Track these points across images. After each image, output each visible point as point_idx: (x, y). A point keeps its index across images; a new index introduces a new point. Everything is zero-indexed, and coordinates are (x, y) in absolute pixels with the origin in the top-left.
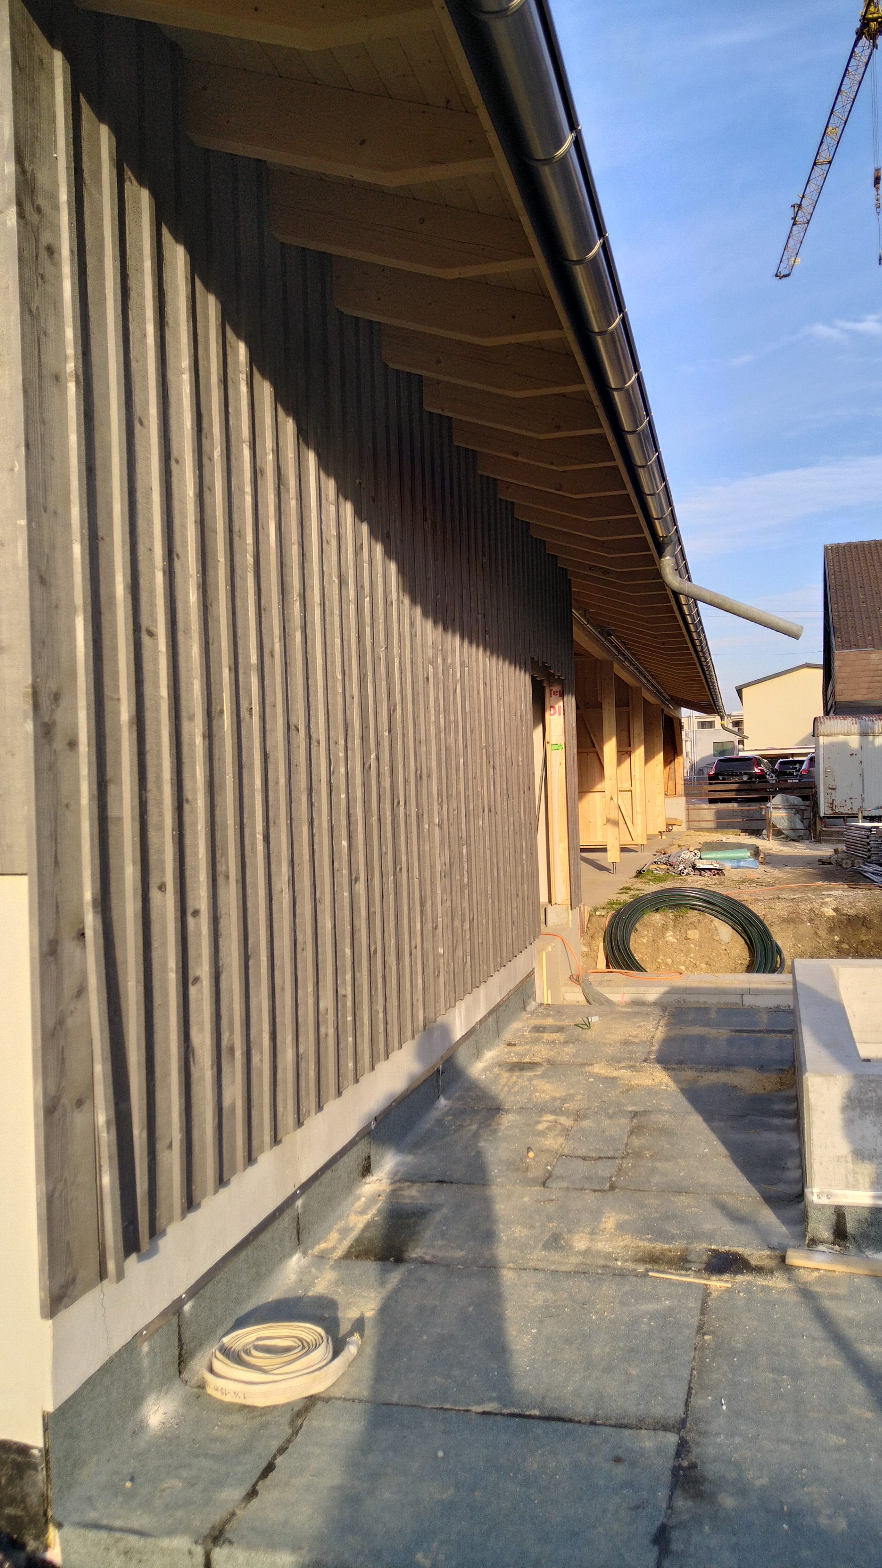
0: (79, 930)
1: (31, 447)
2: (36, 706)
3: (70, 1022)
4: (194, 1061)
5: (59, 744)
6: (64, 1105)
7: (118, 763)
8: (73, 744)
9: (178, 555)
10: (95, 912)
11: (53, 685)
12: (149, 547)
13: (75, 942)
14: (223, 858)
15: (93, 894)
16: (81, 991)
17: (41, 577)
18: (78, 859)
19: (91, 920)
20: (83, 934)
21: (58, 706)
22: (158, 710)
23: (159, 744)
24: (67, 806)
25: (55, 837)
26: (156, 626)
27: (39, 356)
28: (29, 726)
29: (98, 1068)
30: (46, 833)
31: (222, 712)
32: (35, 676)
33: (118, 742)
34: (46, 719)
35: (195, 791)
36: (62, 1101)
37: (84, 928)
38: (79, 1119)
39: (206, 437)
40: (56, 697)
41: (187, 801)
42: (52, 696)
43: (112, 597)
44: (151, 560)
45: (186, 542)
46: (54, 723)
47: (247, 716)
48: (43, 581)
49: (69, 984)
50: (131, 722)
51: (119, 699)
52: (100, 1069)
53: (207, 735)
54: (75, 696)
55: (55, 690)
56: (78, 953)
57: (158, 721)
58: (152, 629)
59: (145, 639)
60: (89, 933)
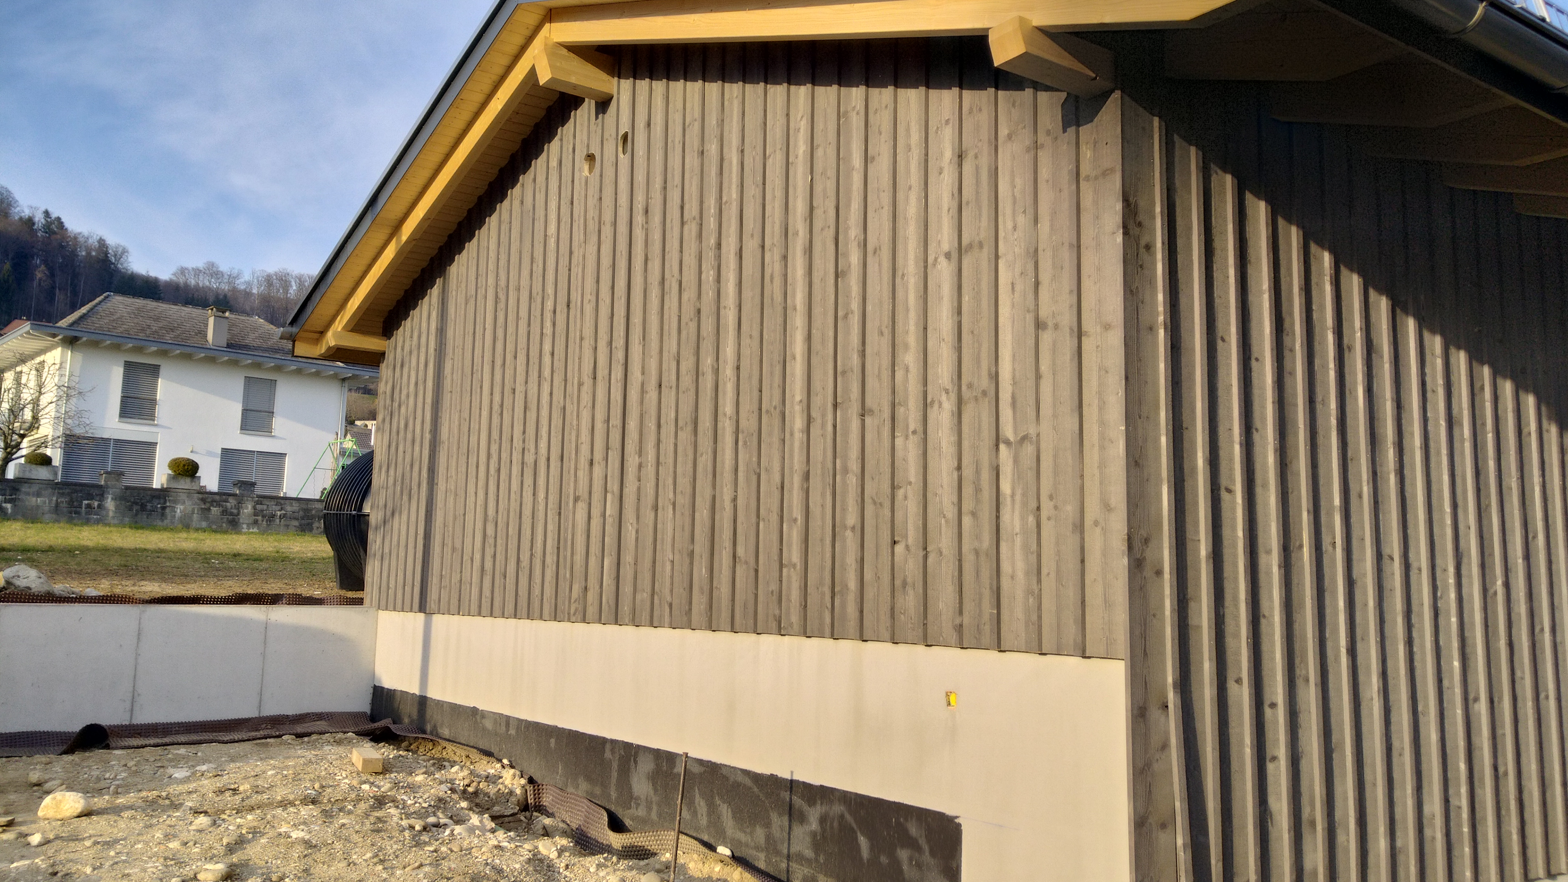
0: (1163, 703)
1: (1130, 379)
2: (1130, 548)
3: (1156, 767)
4: (1272, 823)
5: (1148, 572)
6: (1150, 824)
7: (1198, 585)
8: (1159, 573)
9: (1257, 430)
10: (1175, 692)
11: (1143, 533)
12: (1228, 428)
13: (1160, 711)
14: (1302, 665)
15: (1173, 679)
16: (1165, 746)
17: (1136, 462)
18: (1163, 653)
19: (1172, 697)
20: (1167, 707)
21: (1147, 547)
22: (1235, 547)
23: (1236, 572)
24: (1154, 615)
25: (1144, 636)
26: (1234, 485)
27: (1137, 318)
28: (1125, 561)
29: (1178, 804)
30: (1137, 633)
31: (1301, 546)
32: (1130, 527)
33: (1198, 571)
34: (1138, 556)
35: (1272, 608)
36: (1149, 821)
37: (1167, 702)
38: (1163, 838)
39: (1288, 335)
40: (1147, 541)
41: (1264, 616)
42: (1143, 541)
43: (1194, 469)
44: (1231, 436)
45: (1266, 419)
46: (1144, 558)
47: (1330, 548)
48: (1137, 464)
49: (1155, 740)
50: (1207, 557)
51: (1199, 540)
52: (1179, 806)
53: (1283, 565)
54: (1161, 539)
55: (1145, 536)
56: (1163, 719)
57: (1235, 556)
58: (1231, 487)
59: (1224, 495)
60: (1171, 706)
